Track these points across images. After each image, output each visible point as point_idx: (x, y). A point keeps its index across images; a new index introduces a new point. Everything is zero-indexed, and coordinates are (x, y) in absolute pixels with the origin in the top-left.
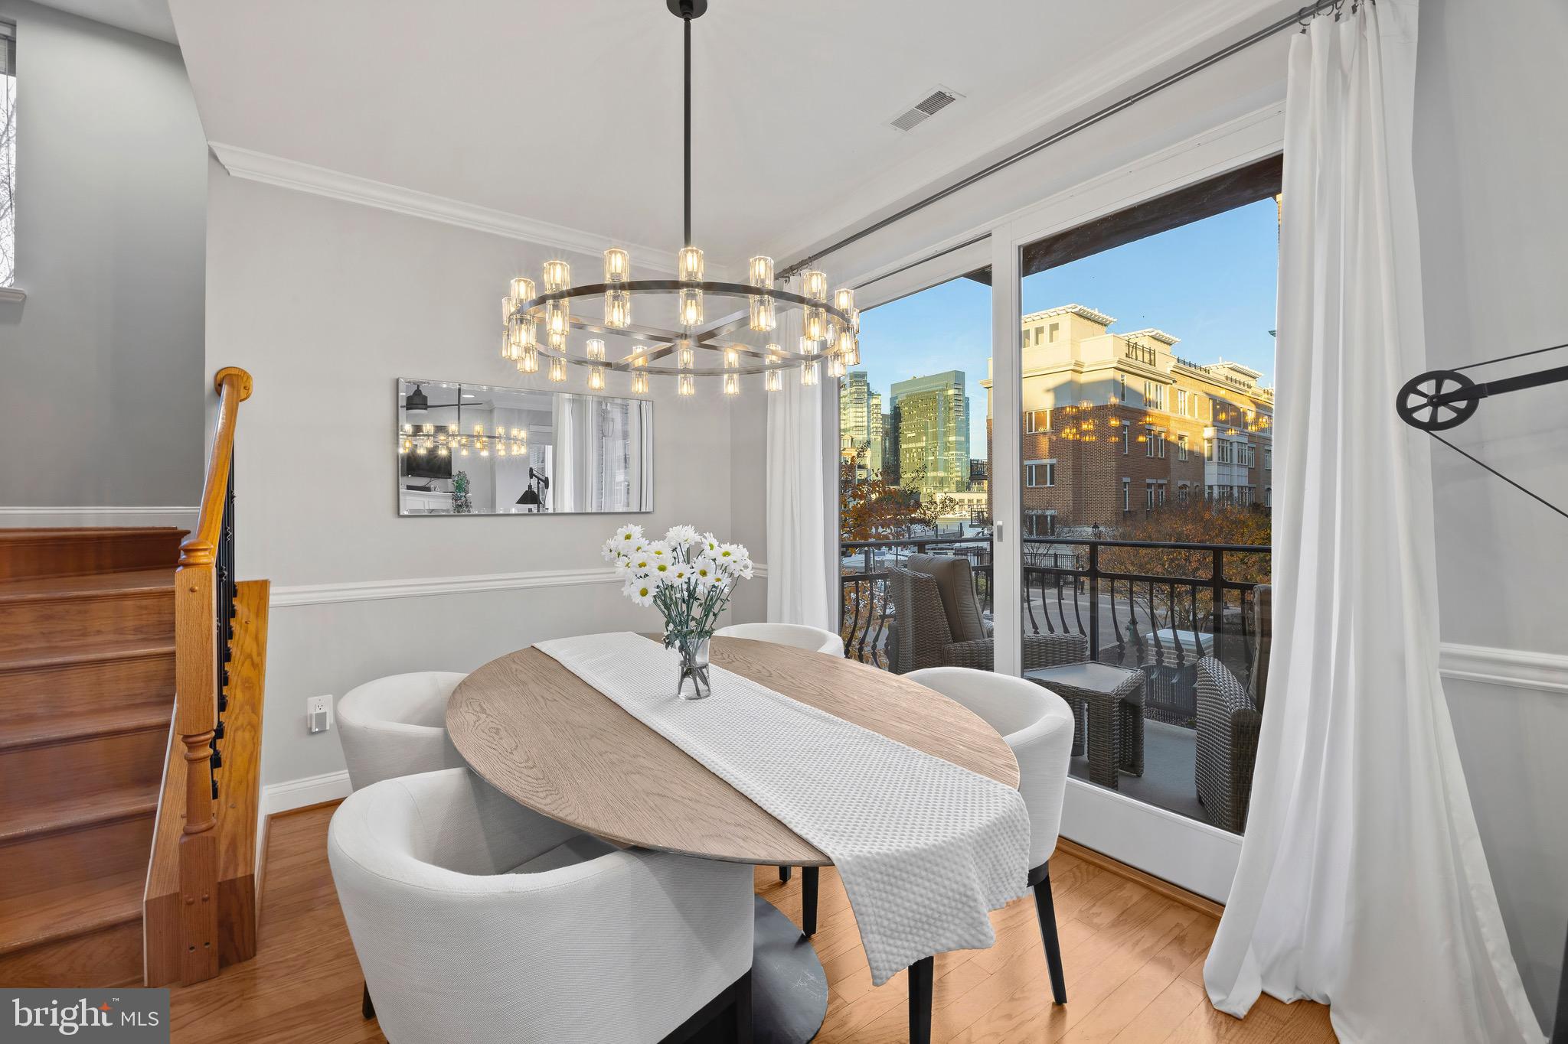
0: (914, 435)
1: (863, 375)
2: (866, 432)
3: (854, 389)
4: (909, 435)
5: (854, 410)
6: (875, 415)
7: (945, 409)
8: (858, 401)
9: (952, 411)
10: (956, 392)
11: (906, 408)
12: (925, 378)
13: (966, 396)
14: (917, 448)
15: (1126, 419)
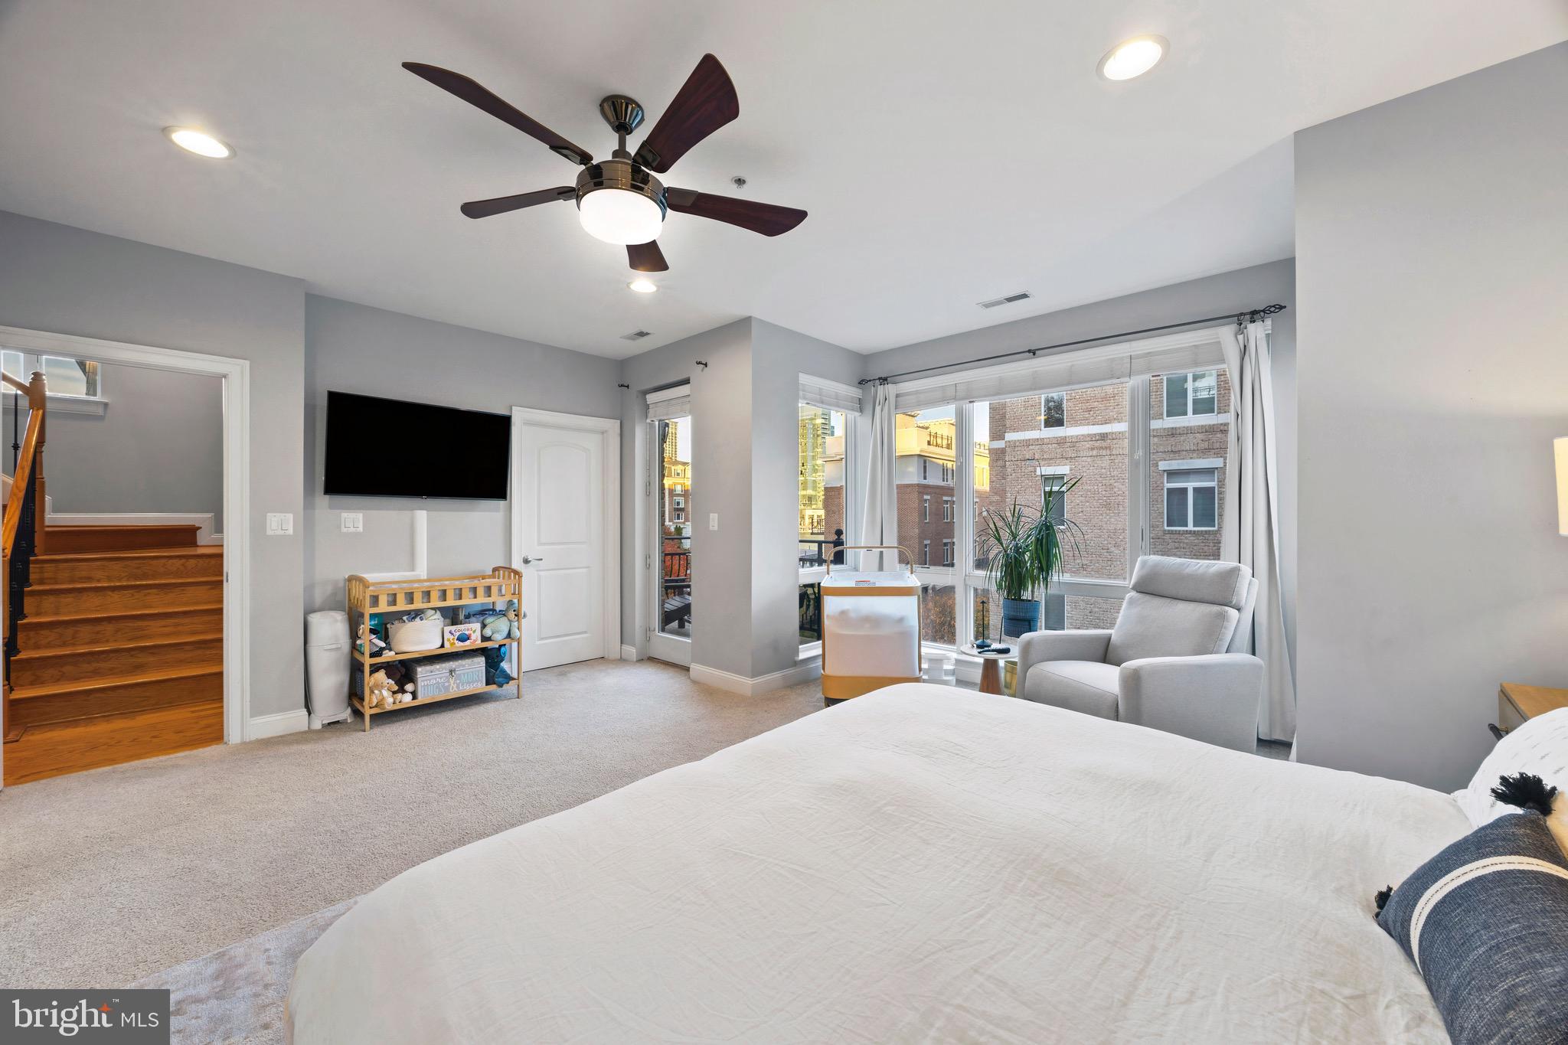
15: (927, 494)
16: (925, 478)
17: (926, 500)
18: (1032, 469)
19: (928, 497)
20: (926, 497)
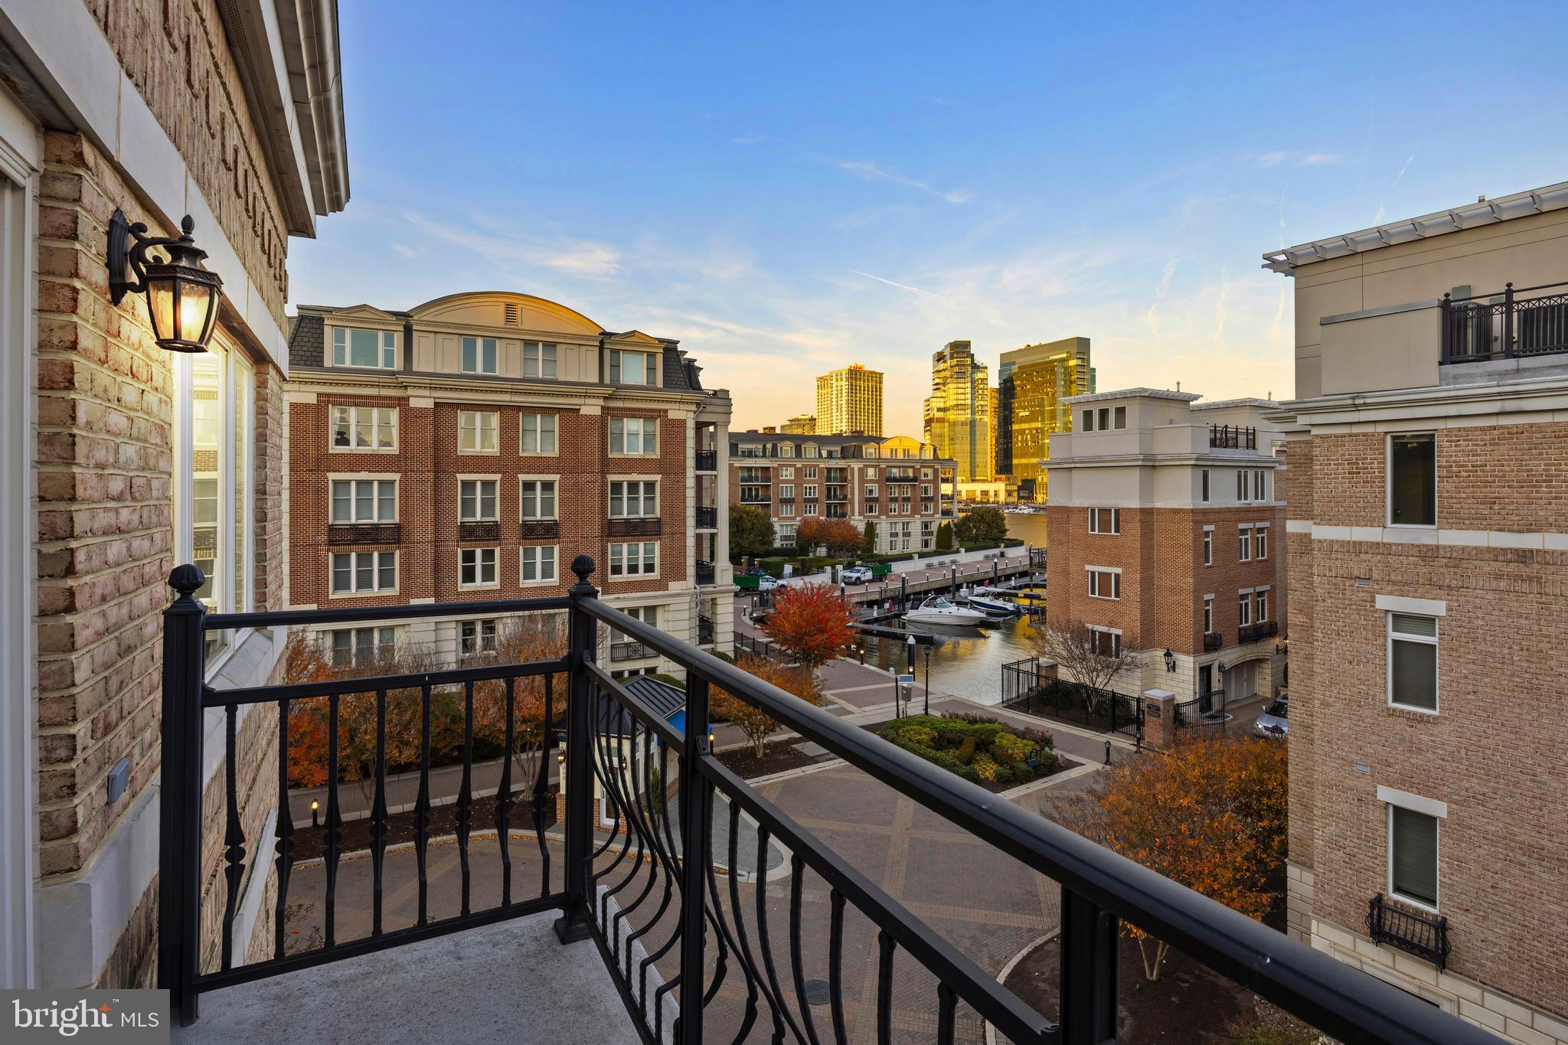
0: (1027, 413)
1: (967, 344)
2: (969, 411)
3: (954, 362)
4: (1021, 414)
5: (955, 385)
6: (980, 392)
7: (1065, 383)
8: (960, 376)
9: (1074, 385)
10: (1079, 362)
11: (1018, 382)
12: (1041, 346)
13: (1092, 366)
14: (1031, 430)
15: (1209, 523)
16: (1206, 498)
17: (1207, 534)
18: (1365, 596)
19: (1211, 528)
20: (1206, 528)
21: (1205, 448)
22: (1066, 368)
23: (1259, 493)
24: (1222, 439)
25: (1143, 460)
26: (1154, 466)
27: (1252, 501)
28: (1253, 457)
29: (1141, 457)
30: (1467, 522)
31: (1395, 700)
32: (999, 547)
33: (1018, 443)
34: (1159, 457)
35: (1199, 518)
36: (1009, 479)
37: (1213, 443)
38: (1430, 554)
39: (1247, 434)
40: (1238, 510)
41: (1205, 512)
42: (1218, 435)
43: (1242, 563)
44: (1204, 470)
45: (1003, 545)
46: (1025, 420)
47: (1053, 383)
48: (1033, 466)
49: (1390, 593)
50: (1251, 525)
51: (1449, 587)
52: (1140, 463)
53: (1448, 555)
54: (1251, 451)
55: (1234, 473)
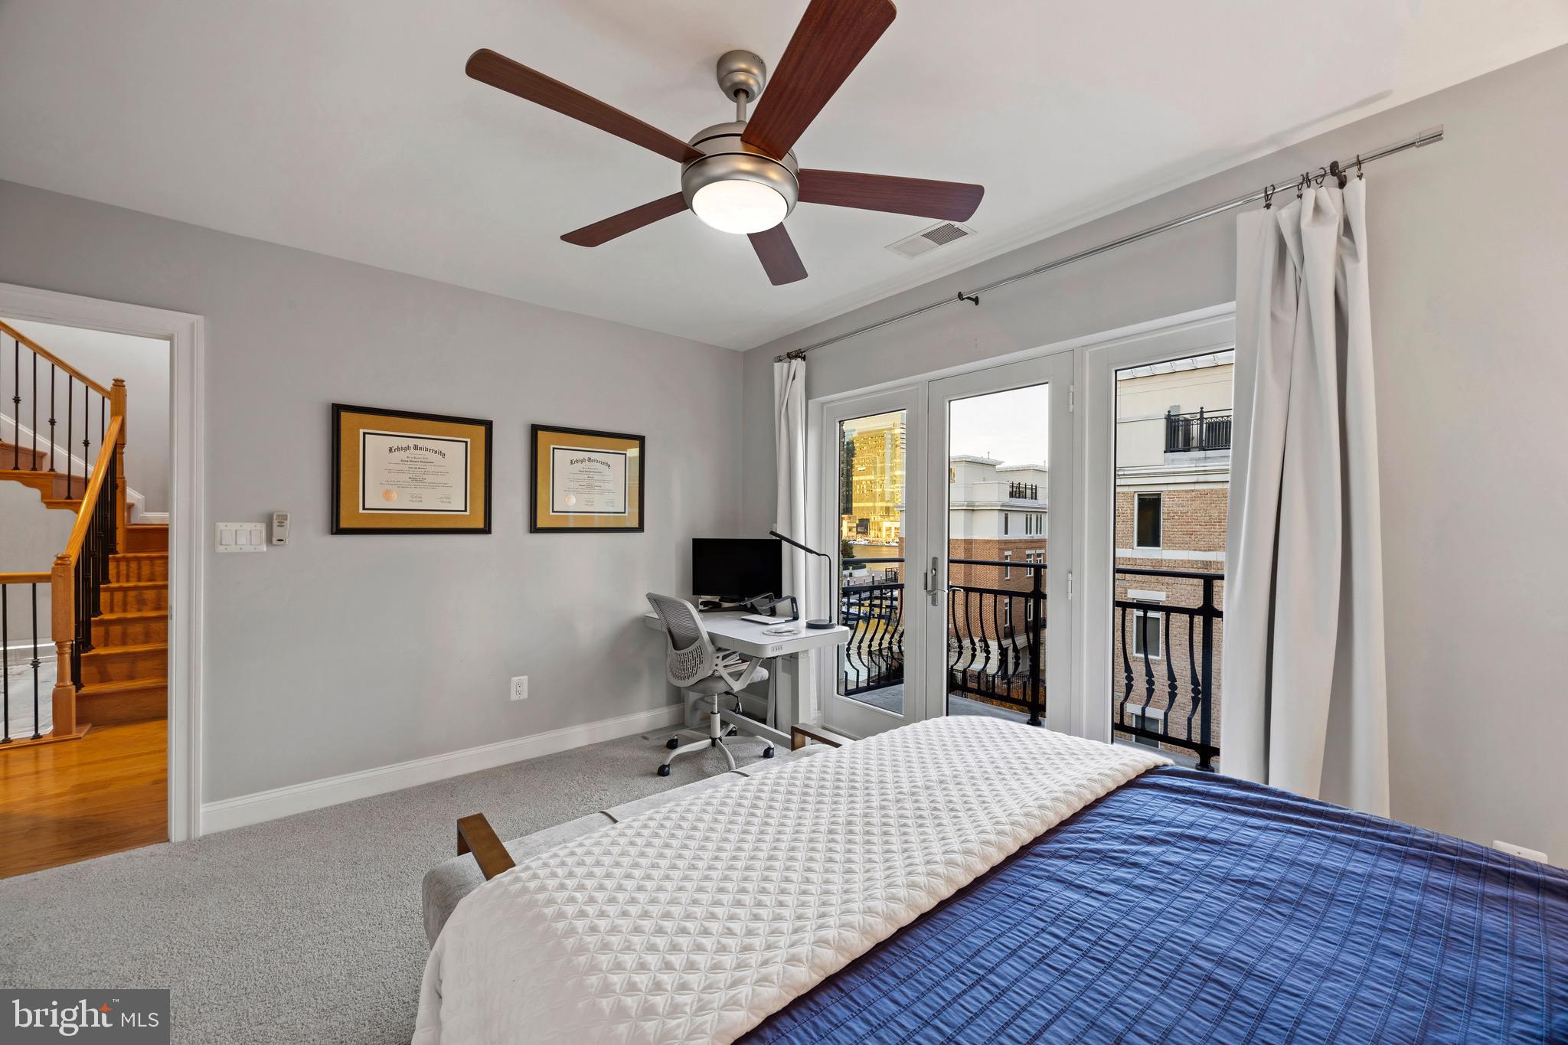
21: (1006, 499)
22: (893, 435)
23: (1039, 530)
24: (1017, 492)
25: (967, 506)
26: (973, 510)
27: (1035, 536)
28: (1036, 505)
29: (966, 503)
30: (1177, 545)
31: (1137, 652)
32: (848, 569)
33: (856, 492)
34: (977, 504)
35: (1003, 546)
36: (850, 518)
37: (1012, 495)
38: (1158, 564)
39: (1032, 489)
40: (1026, 541)
41: (1006, 542)
42: (1014, 489)
43: (1028, 578)
44: (1006, 512)
45: (851, 568)
46: (862, 473)
47: (882, 446)
48: (868, 508)
49: (1136, 588)
50: (1033, 552)
51: (1167, 583)
52: (964, 508)
53: (1167, 565)
54: (1034, 500)
55: (1023, 516)
